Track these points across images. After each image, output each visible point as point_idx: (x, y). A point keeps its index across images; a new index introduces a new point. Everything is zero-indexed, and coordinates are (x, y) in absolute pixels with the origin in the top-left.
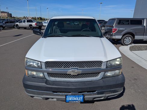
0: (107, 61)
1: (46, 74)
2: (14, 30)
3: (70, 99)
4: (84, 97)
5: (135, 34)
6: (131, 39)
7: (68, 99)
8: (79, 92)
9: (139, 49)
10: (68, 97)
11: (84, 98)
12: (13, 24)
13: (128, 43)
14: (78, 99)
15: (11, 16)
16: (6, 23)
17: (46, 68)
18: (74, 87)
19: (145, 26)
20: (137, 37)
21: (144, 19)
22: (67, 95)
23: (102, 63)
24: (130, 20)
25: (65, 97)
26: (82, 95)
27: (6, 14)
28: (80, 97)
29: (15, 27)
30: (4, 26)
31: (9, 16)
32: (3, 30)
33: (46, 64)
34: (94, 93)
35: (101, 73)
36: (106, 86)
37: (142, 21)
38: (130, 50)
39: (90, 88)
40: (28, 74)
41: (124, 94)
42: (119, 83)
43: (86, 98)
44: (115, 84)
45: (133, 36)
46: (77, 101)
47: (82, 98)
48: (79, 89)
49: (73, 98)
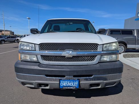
0: (103, 44)
1: (39, 57)
2: (14, 44)
3: (65, 85)
4: (79, 82)
5: (127, 43)
6: (123, 48)
7: (62, 84)
8: (74, 76)
9: (133, 56)
10: (62, 82)
11: (79, 84)
12: (14, 39)
13: (122, 52)
14: (73, 85)
15: (13, 34)
16: (7, 38)
17: (40, 50)
18: (68, 70)
19: (136, 36)
20: (129, 46)
21: (134, 30)
22: (61, 79)
23: (98, 46)
24: (122, 31)
25: (58, 82)
26: (78, 79)
27: (9, 32)
28: (75, 82)
29: (16, 42)
30: (6, 40)
31: (11, 34)
32: (4, 43)
33: (40, 46)
34: (90, 77)
35: (97, 57)
36: (103, 69)
37: (132, 31)
38: (123, 57)
39: (85, 70)
40: (21, 58)
41: (122, 90)
42: (118, 67)
43: (82, 83)
44: (113, 68)
45: (125, 45)
46: (72, 86)
47: (77, 83)
48: (74, 71)
49: (67, 83)
